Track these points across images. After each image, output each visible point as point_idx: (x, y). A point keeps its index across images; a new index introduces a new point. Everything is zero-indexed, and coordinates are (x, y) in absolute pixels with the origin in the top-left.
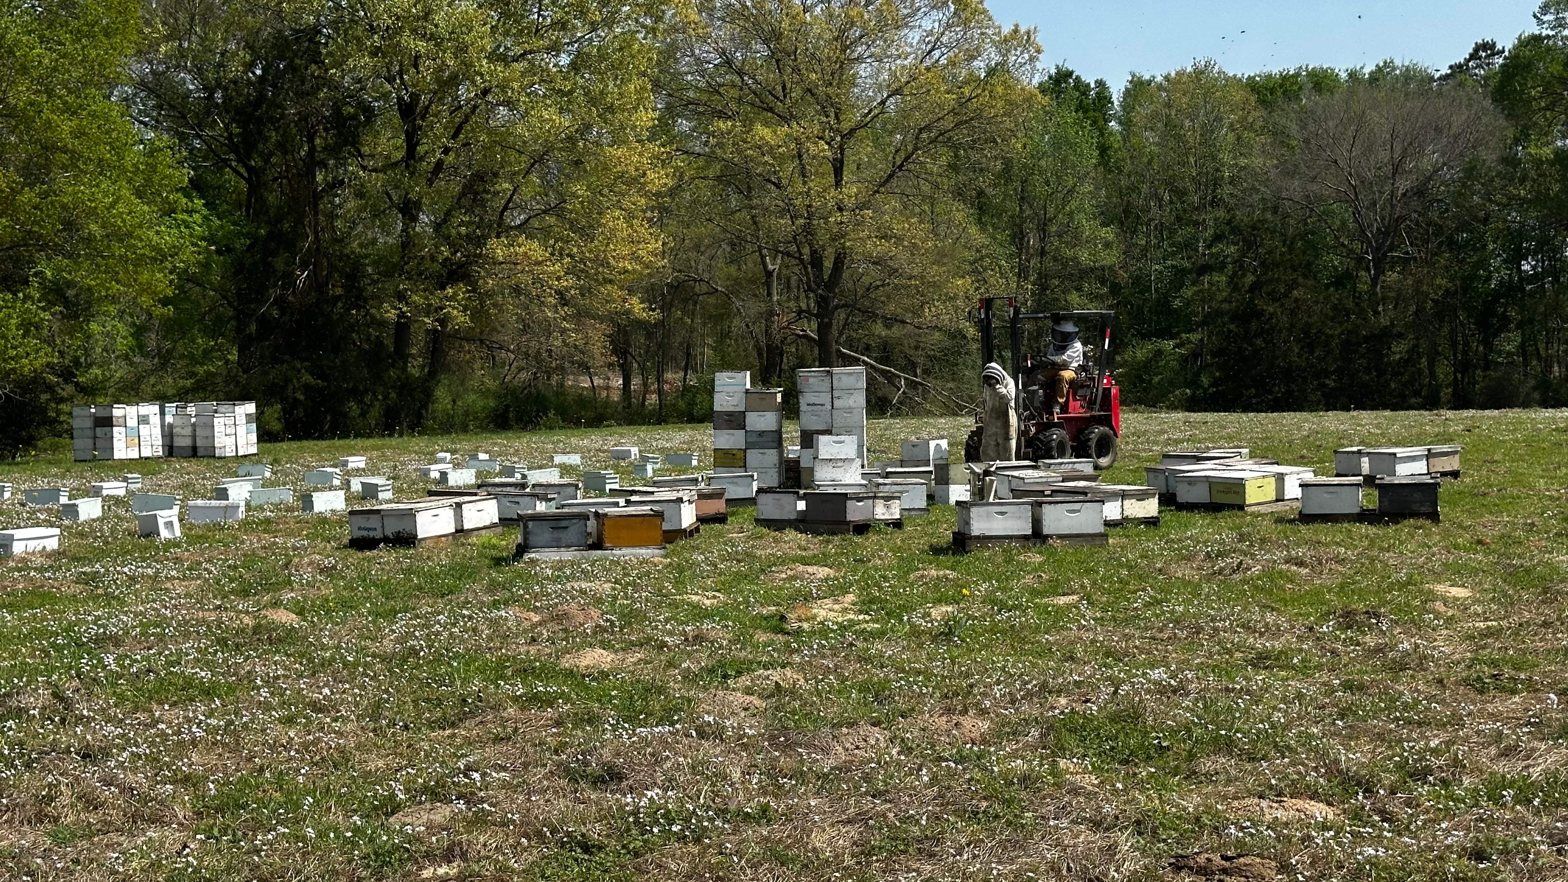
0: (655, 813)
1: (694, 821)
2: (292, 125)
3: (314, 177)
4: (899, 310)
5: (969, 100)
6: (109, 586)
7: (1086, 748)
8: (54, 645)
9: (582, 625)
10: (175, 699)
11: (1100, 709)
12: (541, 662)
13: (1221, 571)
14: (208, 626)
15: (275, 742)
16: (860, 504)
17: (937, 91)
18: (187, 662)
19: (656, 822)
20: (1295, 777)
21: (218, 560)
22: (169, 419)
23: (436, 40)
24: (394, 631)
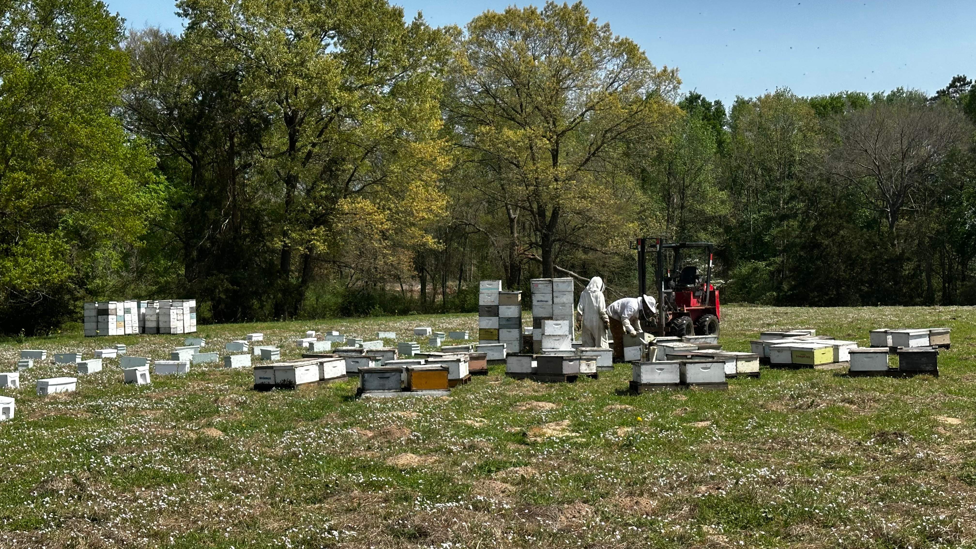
2: (220, 130)
3: (233, 161)
4: (593, 243)
5: (636, 113)
6: (107, 414)
7: (719, 518)
8: (73, 451)
9: (399, 438)
10: (149, 484)
11: (727, 494)
12: (374, 462)
13: (800, 407)
14: (168, 439)
15: (210, 511)
16: (572, 363)
17: (616, 107)
18: (155, 461)
20: (854, 538)
21: (174, 397)
22: (143, 310)
23: (308, 78)
24: (282, 442)
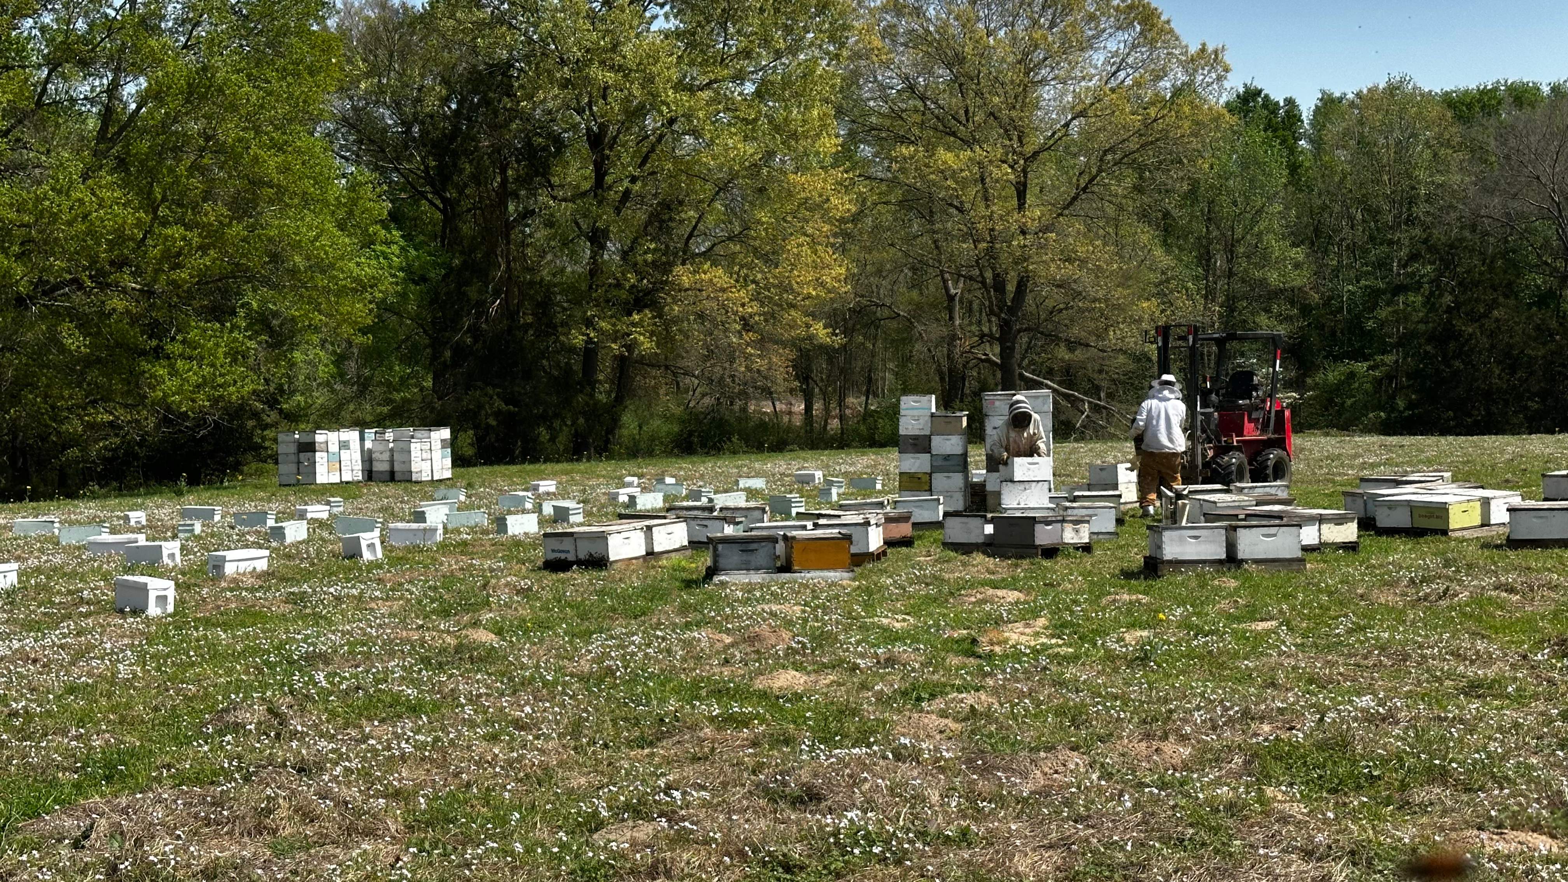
0: (856, 834)
1: (894, 843)
2: (486, 157)
3: (506, 208)
4: (1083, 333)
5: (1155, 120)
6: (317, 606)
7: (1293, 776)
8: (267, 663)
9: (773, 646)
10: (384, 715)
11: (1306, 737)
12: (734, 683)
13: (1426, 598)
14: (412, 645)
15: (480, 758)
16: (1050, 527)
17: (1122, 111)
18: (394, 679)
19: (857, 844)
20: (1516, 808)
21: (419, 581)
22: (368, 444)
23: (624, 71)
24: (590, 652)
